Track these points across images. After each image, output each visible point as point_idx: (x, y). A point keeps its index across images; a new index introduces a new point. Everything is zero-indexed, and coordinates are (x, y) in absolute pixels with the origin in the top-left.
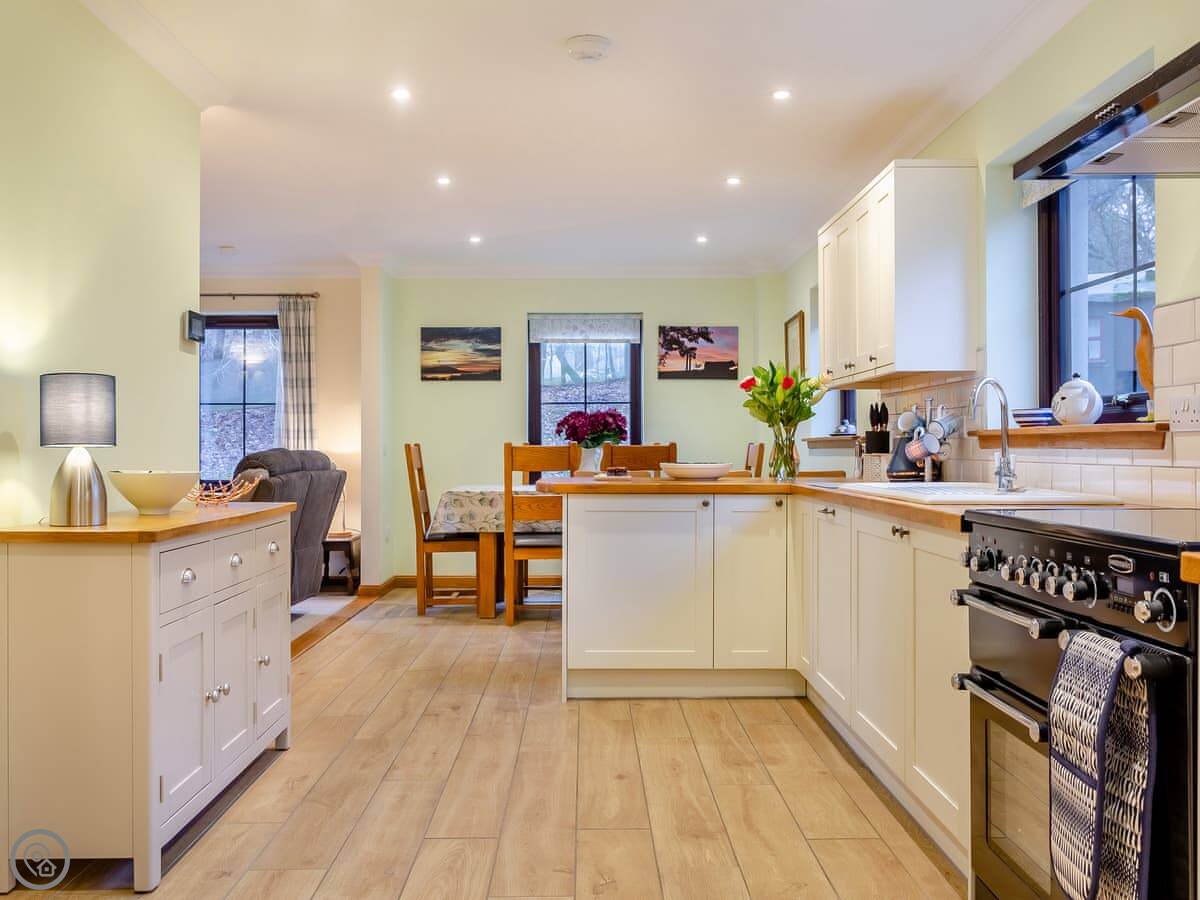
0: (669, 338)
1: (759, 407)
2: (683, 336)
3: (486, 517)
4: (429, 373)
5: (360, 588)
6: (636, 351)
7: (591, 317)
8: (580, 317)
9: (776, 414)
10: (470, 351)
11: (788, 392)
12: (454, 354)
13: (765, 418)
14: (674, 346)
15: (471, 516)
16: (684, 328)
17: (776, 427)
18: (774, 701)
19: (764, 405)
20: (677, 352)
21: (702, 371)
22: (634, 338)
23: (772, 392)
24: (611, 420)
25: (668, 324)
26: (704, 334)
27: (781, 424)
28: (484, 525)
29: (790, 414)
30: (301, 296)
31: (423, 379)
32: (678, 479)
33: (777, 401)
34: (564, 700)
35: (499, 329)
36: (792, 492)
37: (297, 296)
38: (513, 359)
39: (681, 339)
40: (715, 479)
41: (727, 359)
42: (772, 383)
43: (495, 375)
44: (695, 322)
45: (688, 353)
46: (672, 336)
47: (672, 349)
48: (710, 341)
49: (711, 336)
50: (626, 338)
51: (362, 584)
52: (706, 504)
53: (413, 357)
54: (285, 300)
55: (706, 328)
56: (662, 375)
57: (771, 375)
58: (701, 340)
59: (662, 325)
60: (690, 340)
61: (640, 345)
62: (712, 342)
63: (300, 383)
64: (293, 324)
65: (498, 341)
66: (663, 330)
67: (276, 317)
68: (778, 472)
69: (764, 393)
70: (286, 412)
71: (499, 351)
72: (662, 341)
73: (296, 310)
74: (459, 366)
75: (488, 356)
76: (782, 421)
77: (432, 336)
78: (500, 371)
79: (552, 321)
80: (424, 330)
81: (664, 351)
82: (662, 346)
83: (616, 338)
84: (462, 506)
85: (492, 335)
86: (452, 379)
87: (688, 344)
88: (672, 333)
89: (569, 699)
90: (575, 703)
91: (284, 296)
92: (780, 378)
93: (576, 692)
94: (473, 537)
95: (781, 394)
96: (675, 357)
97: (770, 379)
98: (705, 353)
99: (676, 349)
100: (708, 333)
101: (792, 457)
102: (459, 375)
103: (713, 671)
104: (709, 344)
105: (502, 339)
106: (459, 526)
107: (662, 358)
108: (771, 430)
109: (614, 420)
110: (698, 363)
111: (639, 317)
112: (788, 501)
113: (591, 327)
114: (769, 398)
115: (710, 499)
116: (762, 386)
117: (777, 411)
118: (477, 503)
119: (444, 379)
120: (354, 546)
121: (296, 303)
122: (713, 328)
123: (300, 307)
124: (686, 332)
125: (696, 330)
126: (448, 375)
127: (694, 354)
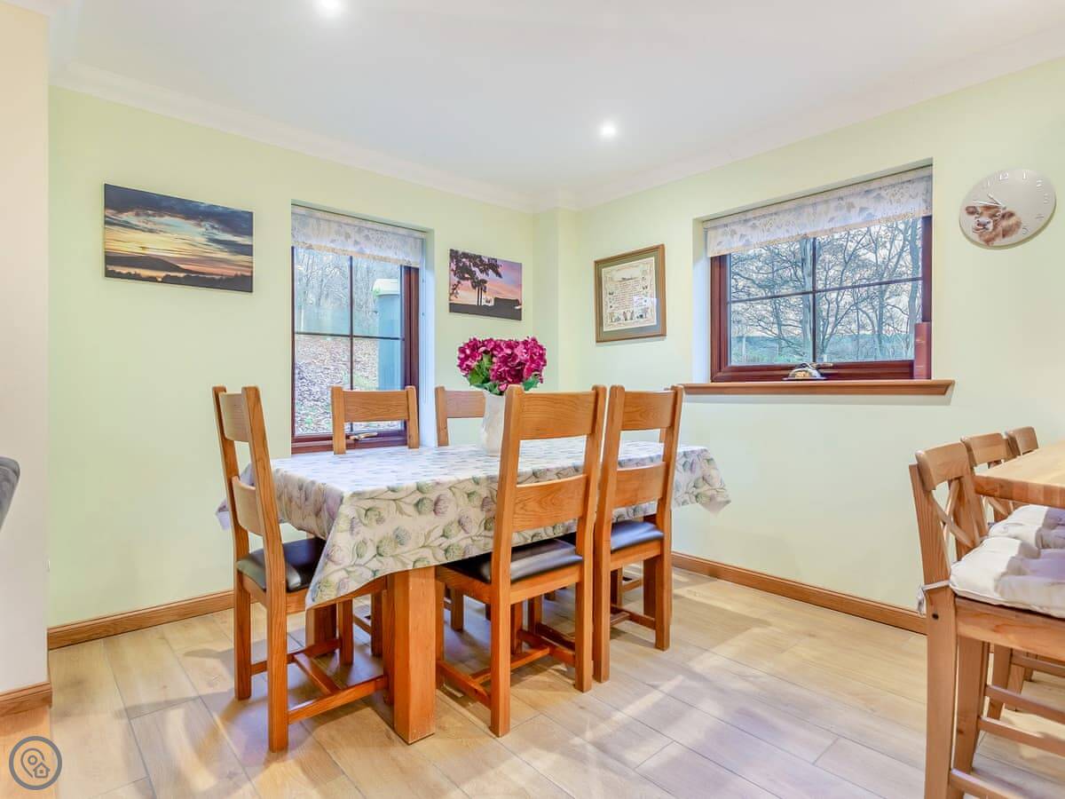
0: (460, 265)
2: (474, 266)
3: (426, 536)
4: (117, 264)
6: (411, 276)
7: (369, 225)
14: (467, 276)
15: (399, 539)
16: (475, 257)
21: (492, 308)
22: (408, 259)
25: (461, 249)
26: (493, 266)
31: (109, 274)
39: (473, 269)
43: (242, 283)
44: (486, 253)
45: (479, 285)
46: (464, 263)
47: (464, 279)
48: (498, 274)
49: (500, 270)
50: (398, 257)
53: (88, 234)
55: (496, 260)
56: (452, 309)
58: (490, 272)
59: (454, 248)
60: (481, 271)
61: (417, 270)
62: (500, 276)
66: (454, 255)
71: (251, 247)
72: (454, 268)
78: (252, 276)
81: (456, 279)
82: (455, 273)
84: (380, 520)
86: (166, 280)
87: (479, 275)
88: (464, 260)
99: (467, 279)
100: (497, 266)
102: (182, 275)
104: (498, 278)
105: (255, 231)
107: (455, 288)
110: (489, 298)
111: (423, 236)
119: (152, 279)
124: (477, 261)
125: (487, 261)
126: (163, 274)
127: (485, 288)
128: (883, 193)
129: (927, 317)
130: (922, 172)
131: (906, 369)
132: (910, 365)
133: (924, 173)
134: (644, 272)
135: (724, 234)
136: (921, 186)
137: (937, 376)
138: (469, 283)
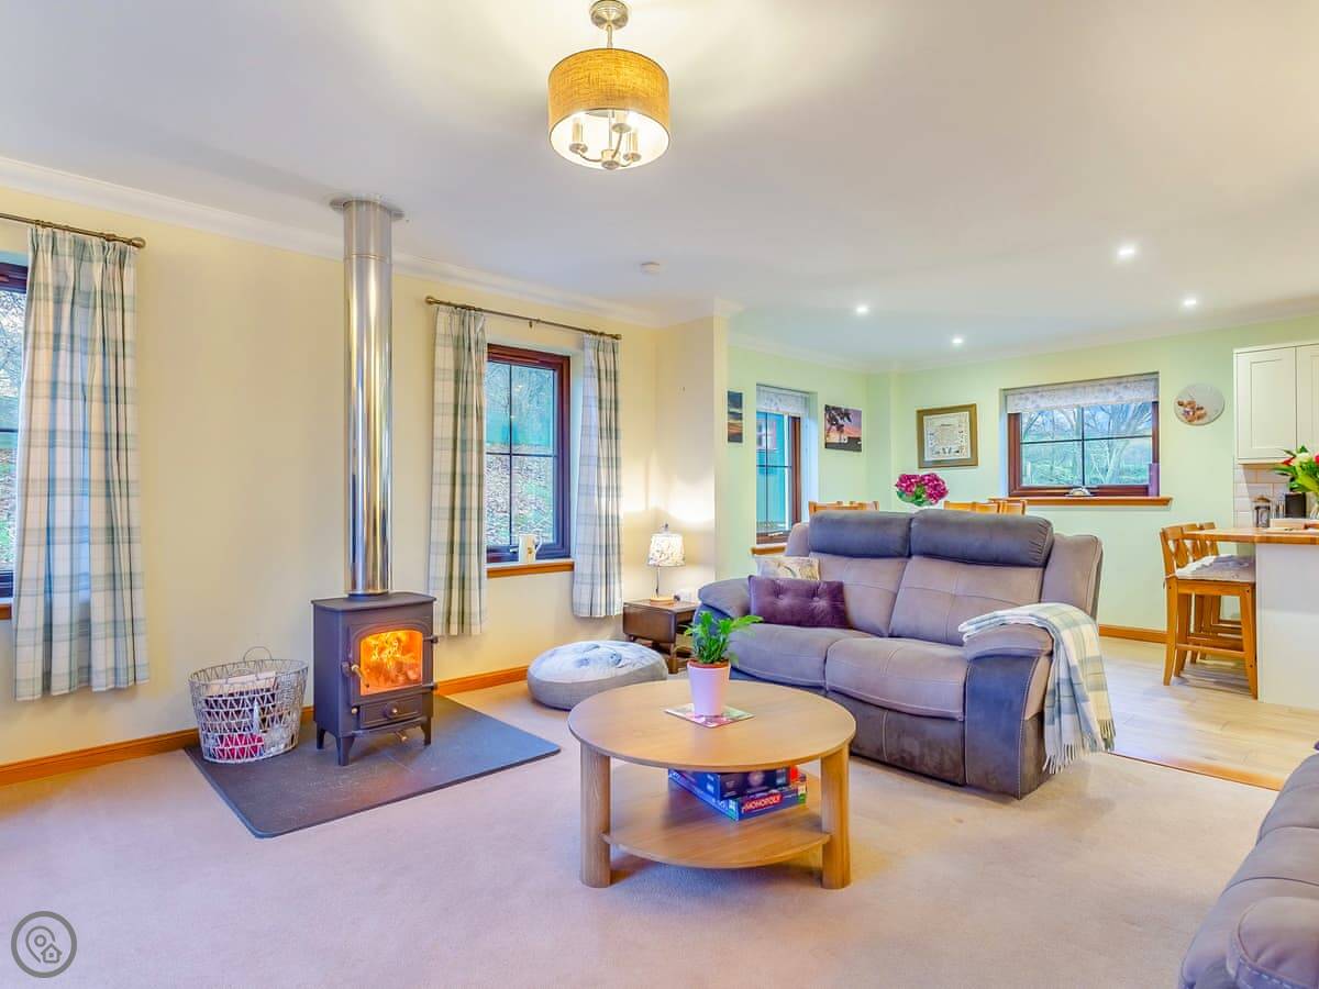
2: (838, 415)
14: (833, 422)
16: (839, 409)
21: (846, 444)
25: (831, 405)
35: (741, 395)
41: (857, 436)
44: (844, 405)
45: (840, 428)
46: (833, 414)
47: (833, 424)
48: (849, 420)
49: (850, 417)
56: (827, 446)
58: (845, 419)
59: (828, 404)
60: (841, 418)
66: (827, 408)
71: (742, 415)
72: (827, 418)
81: (828, 426)
82: (827, 422)
87: (840, 422)
88: (833, 411)
96: (834, 431)
98: (848, 429)
100: (848, 414)
107: (827, 431)
110: (844, 437)
122: (850, 410)
124: (840, 412)
125: (845, 411)
127: (843, 430)
128: (1129, 385)
129: (1156, 459)
130: (1153, 377)
131: (1144, 490)
132: (1146, 488)
133: (1155, 376)
134: (960, 421)
135: (1021, 399)
136: (1152, 383)
137: (1163, 495)
138: (834, 427)
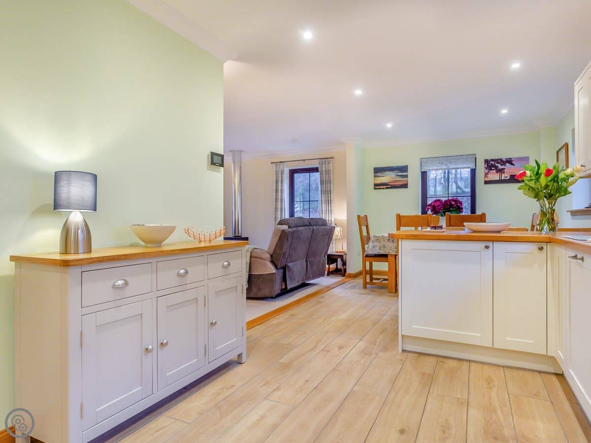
0: (490, 165)
1: (529, 189)
2: (497, 163)
3: (391, 247)
4: (377, 186)
5: (346, 274)
6: (473, 172)
7: (450, 158)
8: (445, 158)
9: (541, 192)
10: (394, 176)
11: (550, 178)
12: (386, 178)
13: (534, 195)
14: (493, 168)
15: (384, 247)
16: (498, 159)
17: (541, 201)
18: (537, 374)
19: (532, 187)
20: (495, 171)
21: (508, 179)
22: (472, 166)
23: (537, 180)
24: (453, 203)
25: (489, 158)
26: (510, 161)
27: (545, 199)
28: (390, 251)
29: (552, 193)
30: (328, 158)
31: (375, 189)
32: (474, 232)
33: (541, 185)
34: (400, 351)
35: (407, 166)
36: (549, 241)
37: (326, 158)
38: (414, 179)
39: (497, 165)
40: (499, 232)
42: (537, 173)
43: (405, 186)
44: (504, 157)
45: (501, 171)
46: (492, 164)
47: (491, 170)
49: (513, 162)
50: (468, 166)
51: (347, 272)
52: (487, 247)
53: (371, 180)
54: (322, 160)
55: (511, 159)
56: (486, 182)
57: (537, 168)
58: (507, 164)
59: (486, 159)
60: (502, 165)
61: (475, 169)
62: (514, 165)
63: (327, 192)
64: (324, 170)
65: (407, 171)
66: (487, 161)
67: (318, 168)
68: (542, 229)
69: (532, 180)
70: (322, 203)
71: (407, 175)
72: (486, 166)
73: (325, 164)
74: (390, 182)
75: (402, 178)
76: (545, 197)
77: (378, 171)
78: (407, 184)
79: (432, 161)
80: (375, 168)
81: (487, 171)
82: (486, 169)
83: (462, 166)
84: (380, 242)
85: (404, 169)
86: (387, 188)
87: (500, 167)
88: (492, 162)
89: (404, 351)
90: (405, 354)
91: (321, 159)
92: (543, 170)
93: (408, 347)
94: (386, 256)
95: (543, 180)
96: (494, 173)
97: (536, 171)
98: (509, 170)
99: (493, 170)
100: (511, 161)
101: (553, 220)
102: (390, 186)
103: (493, 348)
104: (512, 166)
105: (409, 170)
106: (378, 251)
107: (486, 174)
108: (538, 202)
109: (456, 203)
110: (506, 176)
111: (474, 156)
112: (549, 247)
113: (450, 162)
114: (535, 182)
115: (490, 244)
116: (531, 177)
117: (542, 191)
118: (387, 241)
119: (383, 188)
120: (344, 257)
121: (325, 161)
122: (514, 158)
123: (327, 163)
124: (499, 161)
125: (505, 160)
126: (385, 187)
127: (504, 172)
